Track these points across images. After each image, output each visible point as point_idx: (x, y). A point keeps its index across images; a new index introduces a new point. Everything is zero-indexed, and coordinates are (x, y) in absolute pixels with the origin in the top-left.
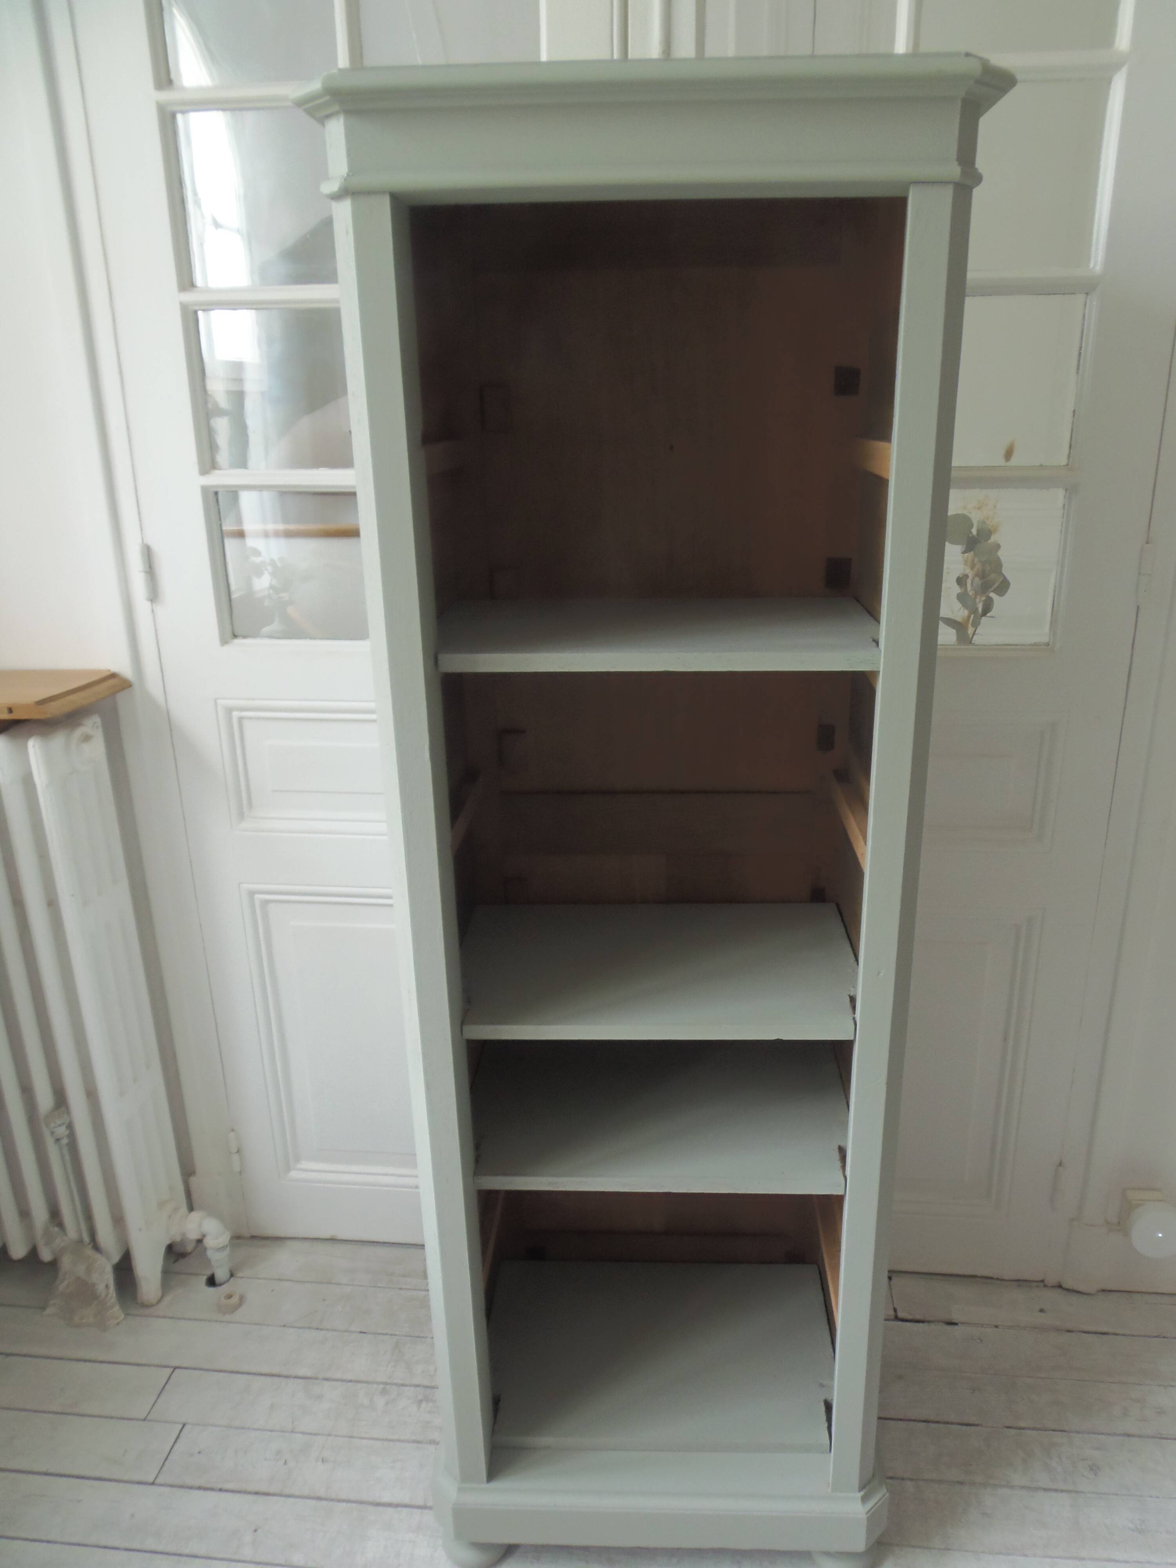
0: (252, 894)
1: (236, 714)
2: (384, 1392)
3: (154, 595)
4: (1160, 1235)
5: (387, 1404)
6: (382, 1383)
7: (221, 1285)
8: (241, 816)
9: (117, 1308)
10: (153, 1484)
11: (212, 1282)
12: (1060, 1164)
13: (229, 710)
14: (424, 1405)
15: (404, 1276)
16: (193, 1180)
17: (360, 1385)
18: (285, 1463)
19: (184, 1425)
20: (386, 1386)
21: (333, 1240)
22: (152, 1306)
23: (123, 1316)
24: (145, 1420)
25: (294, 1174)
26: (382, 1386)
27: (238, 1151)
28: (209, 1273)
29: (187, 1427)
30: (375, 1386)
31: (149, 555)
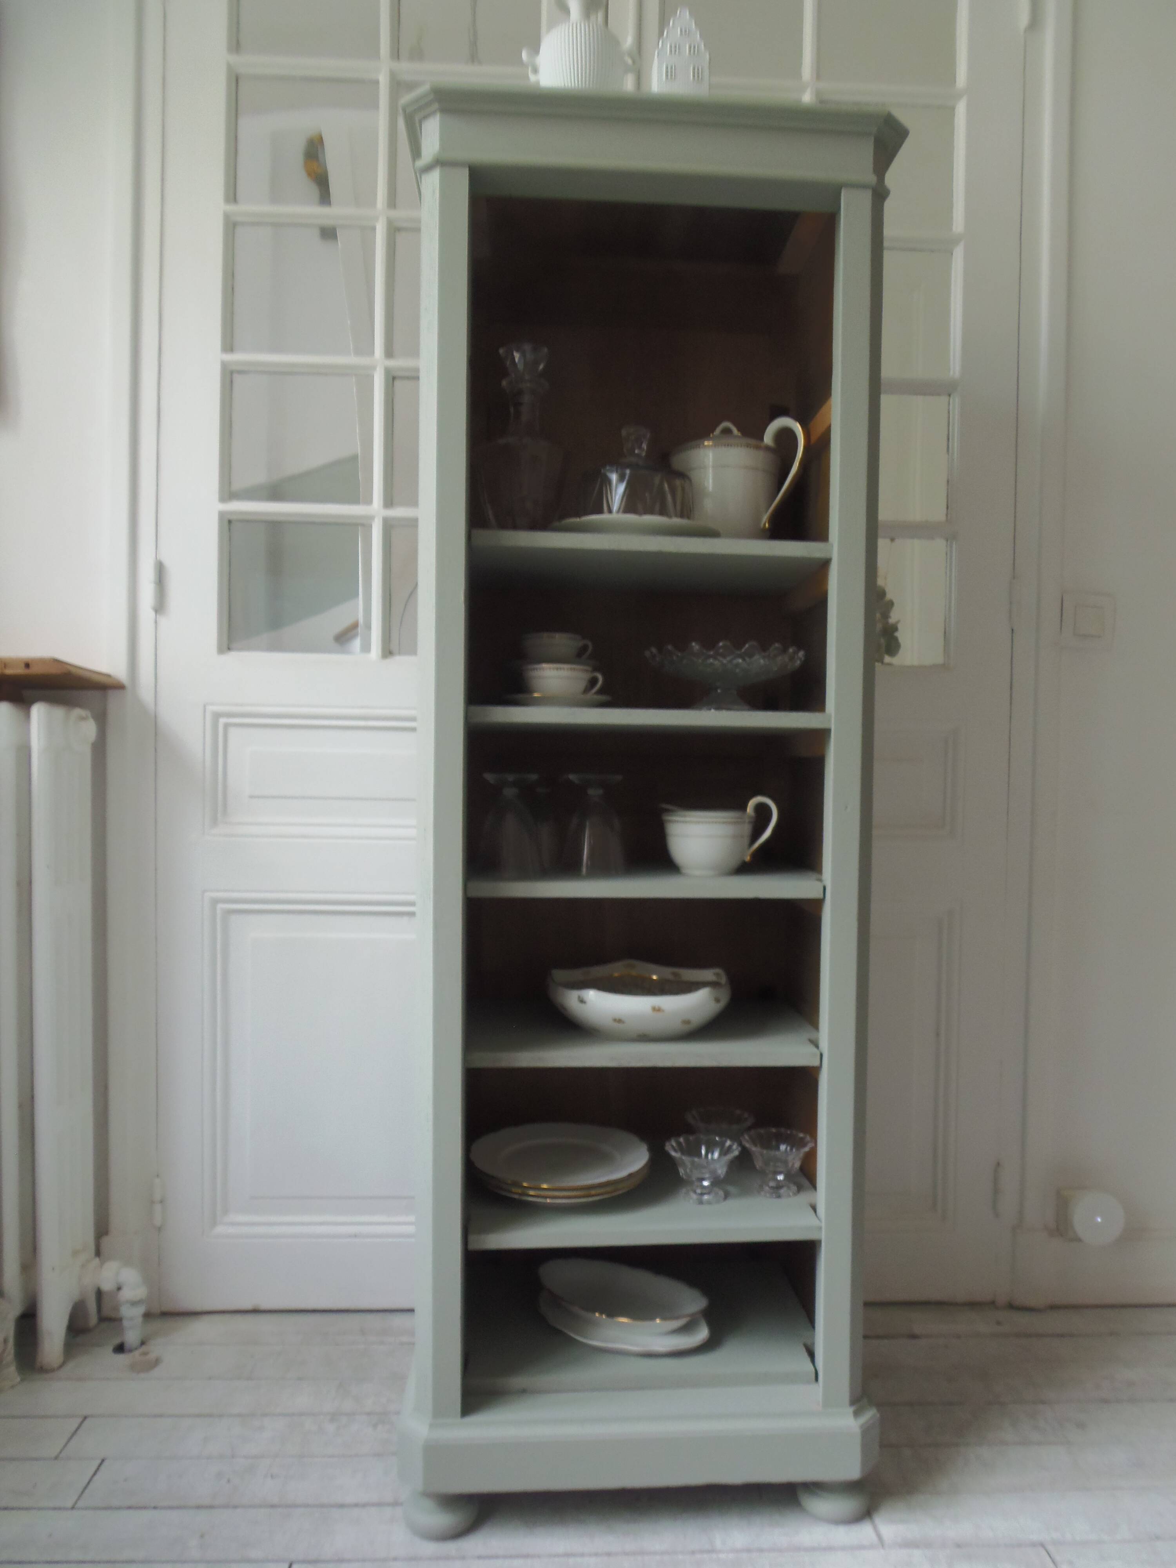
0: (215, 902)
1: (222, 721)
2: (332, 1420)
3: (160, 607)
4: (1099, 1220)
5: (338, 1429)
6: (330, 1414)
7: (131, 1351)
8: (215, 821)
9: (12, 1369)
10: (73, 1508)
11: (120, 1349)
12: (998, 1164)
13: (217, 716)
14: (379, 1426)
15: (340, 1334)
16: (105, 1240)
17: (304, 1417)
18: (229, 1481)
19: (103, 1461)
20: (334, 1417)
21: (256, 1311)
22: (52, 1370)
23: (19, 1379)
24: (56, 1458)
25: (220, 1229)
26: (330, 1416)
27: (161, 1202)
28: (117, 1341)
29: (106, 1463)
30: (322, 1416)
31: (161, 571)
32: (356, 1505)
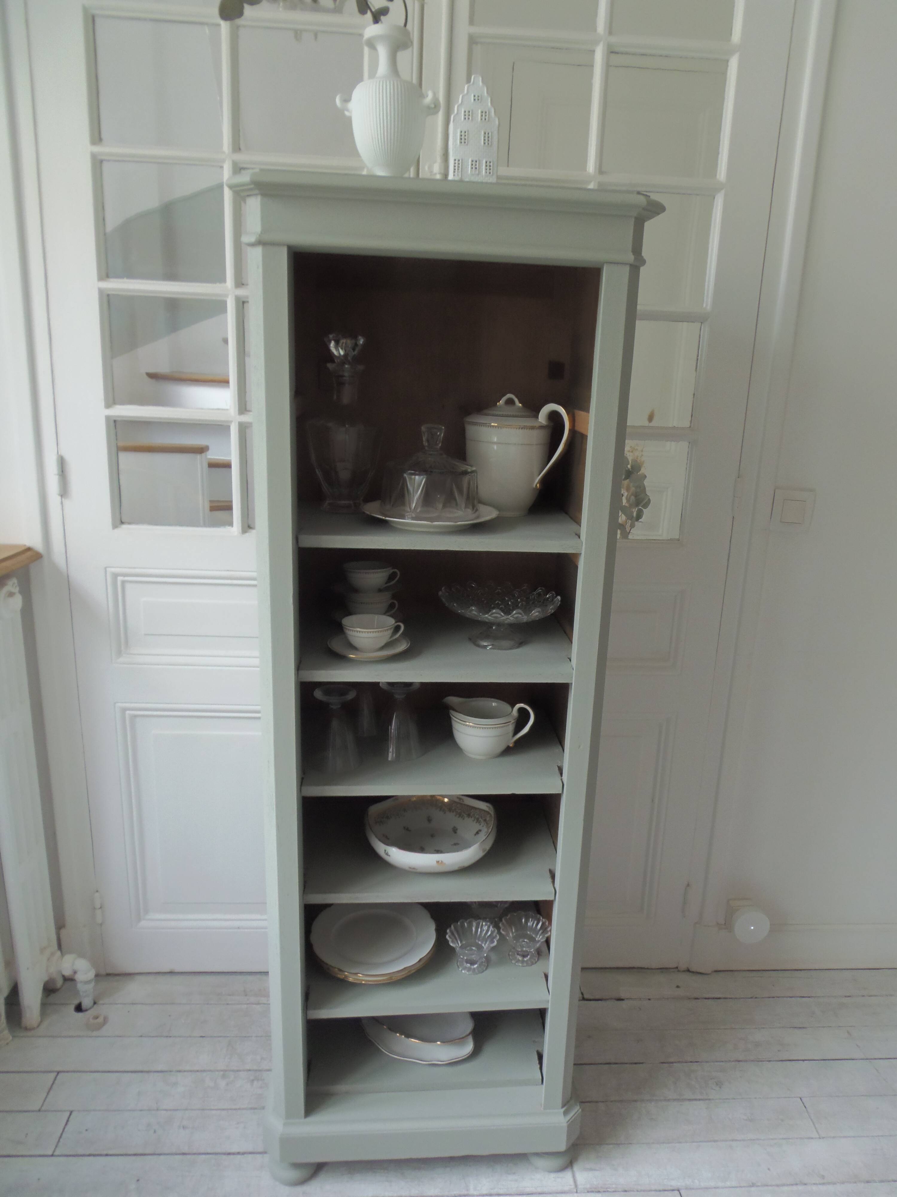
0: (124, 710)
1: (120, 579)
2: (224, 1077)
3: (64, 491)
4: (752, 928)
5: (227, 1084)
6: (222, 1071)
7: (86, 1010)
8: (119, 653)
9: (6, 1032)
10: (52, 1155)
11: (79, 1008)
12: (688, 885)
13: (115, 576)
14: (255, 1083)
15: (230, 995)
16: (63, 932)
17: (204, 1074)
18: (155, 1132)
19: (71, 1112)
20: (225, 1073)
21: (171, 973)
22: (33, 1029)
23: (11, 1038)
24: (39, 1111)
25: (143, 923)
26: (222, 1073)
27: (101, 908)
28: (76, 1002)
29: (74, 1114)
30: (217, 1073)
31: (62, 463)
32: (238, 1153)
